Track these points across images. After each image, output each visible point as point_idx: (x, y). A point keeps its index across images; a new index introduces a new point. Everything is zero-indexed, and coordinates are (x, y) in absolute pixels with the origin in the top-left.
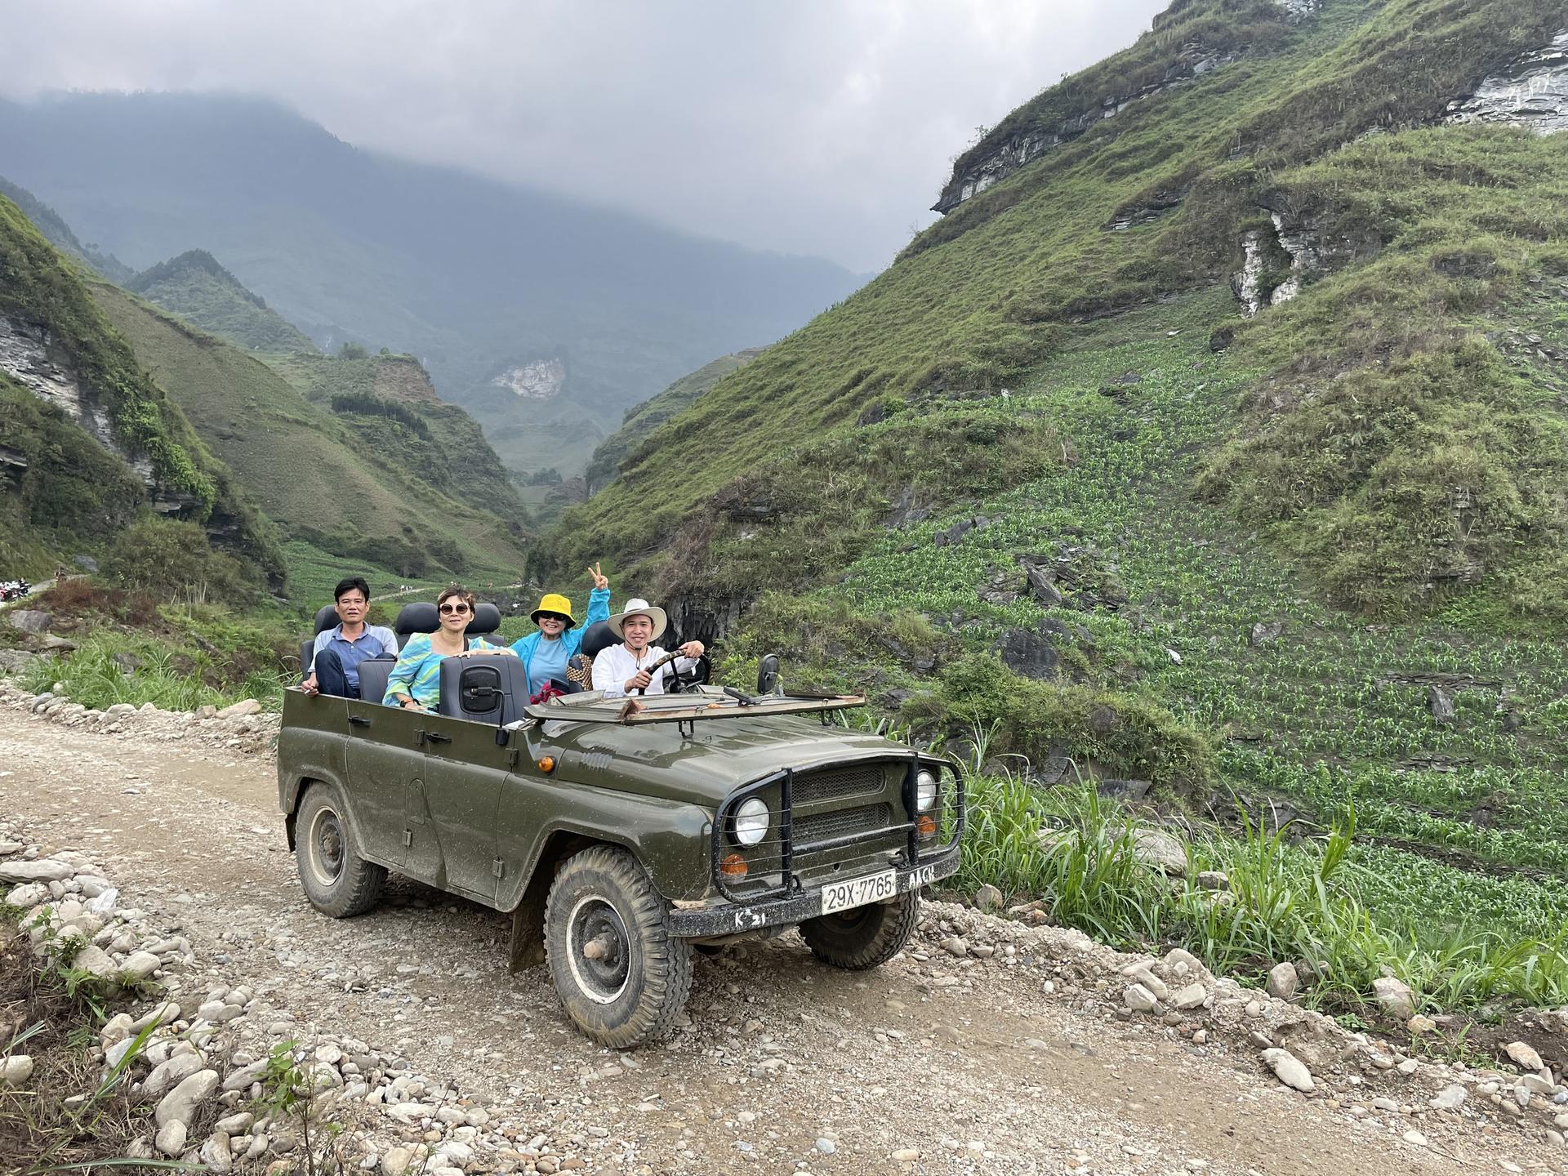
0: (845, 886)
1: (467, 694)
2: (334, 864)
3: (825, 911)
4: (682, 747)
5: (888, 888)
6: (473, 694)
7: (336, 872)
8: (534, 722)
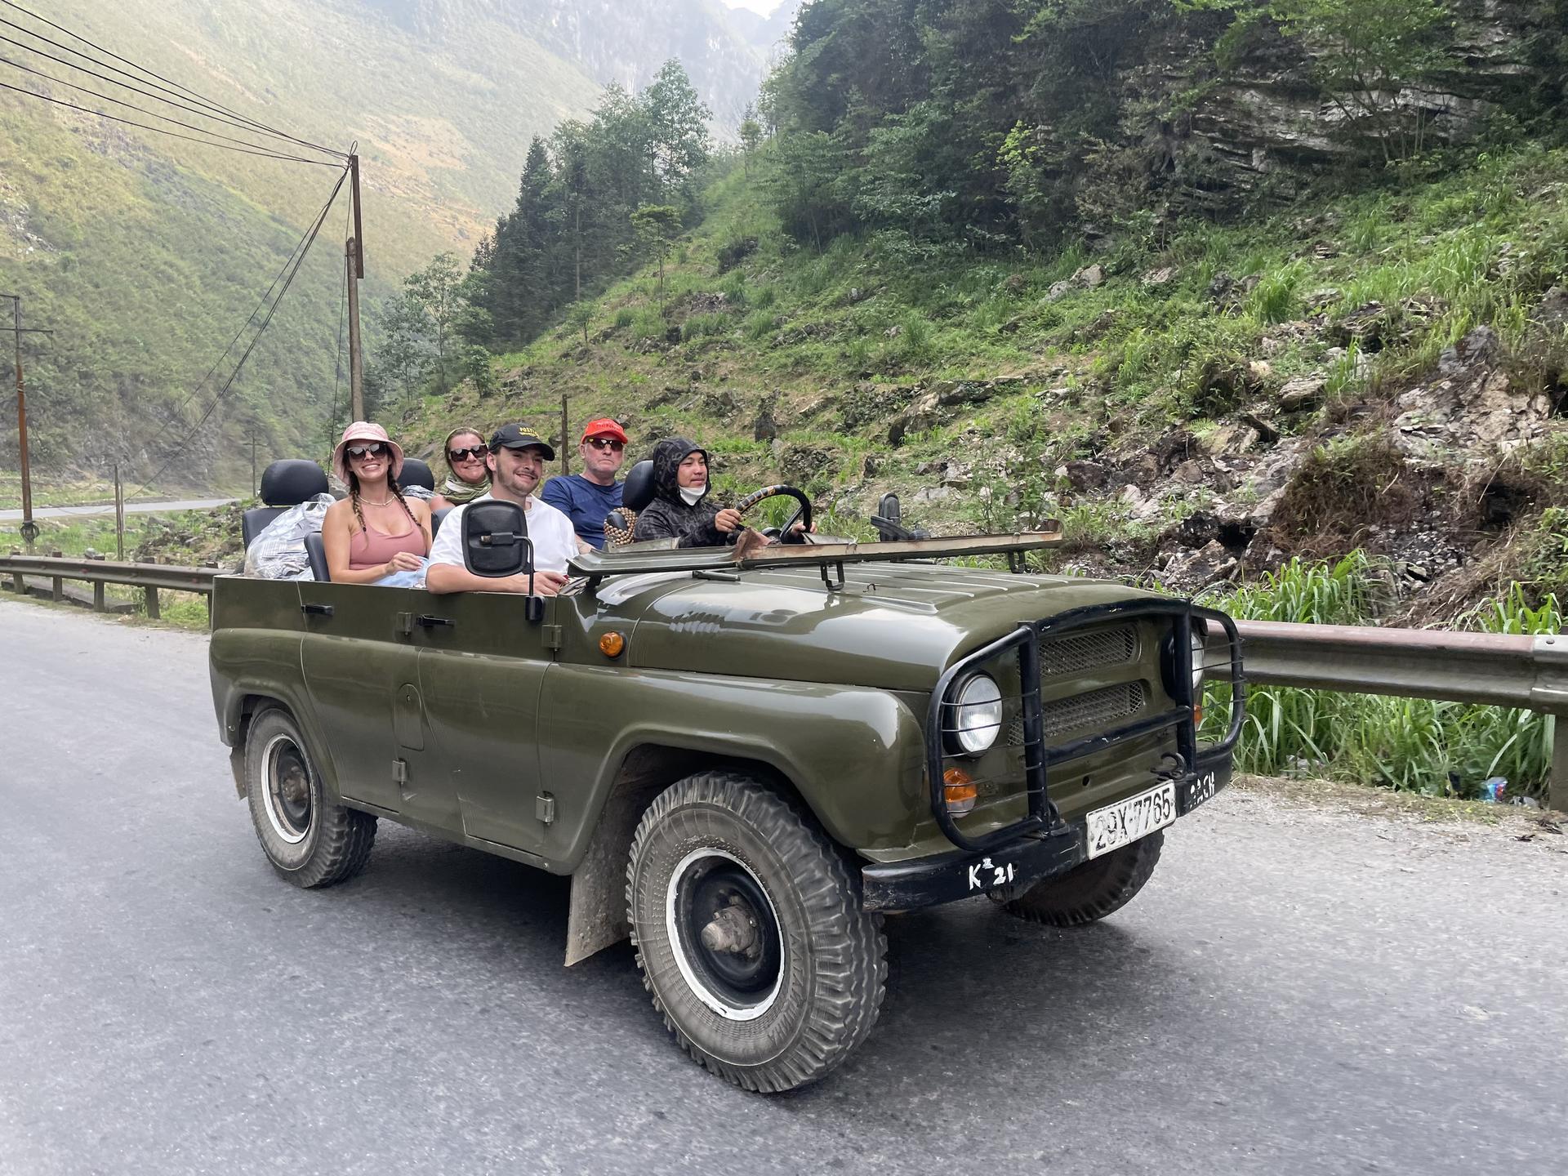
0: (1115, 810)
1: (474, 544)
2: (301, 814)
3: (1093, 853)
4: (827, 605)
5: (1166, 810)
6: (483, 544)
7: (301, 824)
8: (583, 582)
